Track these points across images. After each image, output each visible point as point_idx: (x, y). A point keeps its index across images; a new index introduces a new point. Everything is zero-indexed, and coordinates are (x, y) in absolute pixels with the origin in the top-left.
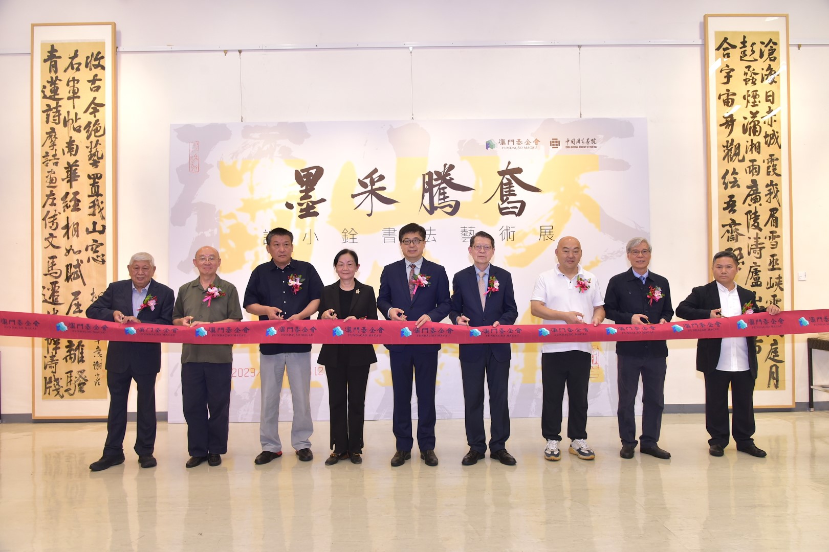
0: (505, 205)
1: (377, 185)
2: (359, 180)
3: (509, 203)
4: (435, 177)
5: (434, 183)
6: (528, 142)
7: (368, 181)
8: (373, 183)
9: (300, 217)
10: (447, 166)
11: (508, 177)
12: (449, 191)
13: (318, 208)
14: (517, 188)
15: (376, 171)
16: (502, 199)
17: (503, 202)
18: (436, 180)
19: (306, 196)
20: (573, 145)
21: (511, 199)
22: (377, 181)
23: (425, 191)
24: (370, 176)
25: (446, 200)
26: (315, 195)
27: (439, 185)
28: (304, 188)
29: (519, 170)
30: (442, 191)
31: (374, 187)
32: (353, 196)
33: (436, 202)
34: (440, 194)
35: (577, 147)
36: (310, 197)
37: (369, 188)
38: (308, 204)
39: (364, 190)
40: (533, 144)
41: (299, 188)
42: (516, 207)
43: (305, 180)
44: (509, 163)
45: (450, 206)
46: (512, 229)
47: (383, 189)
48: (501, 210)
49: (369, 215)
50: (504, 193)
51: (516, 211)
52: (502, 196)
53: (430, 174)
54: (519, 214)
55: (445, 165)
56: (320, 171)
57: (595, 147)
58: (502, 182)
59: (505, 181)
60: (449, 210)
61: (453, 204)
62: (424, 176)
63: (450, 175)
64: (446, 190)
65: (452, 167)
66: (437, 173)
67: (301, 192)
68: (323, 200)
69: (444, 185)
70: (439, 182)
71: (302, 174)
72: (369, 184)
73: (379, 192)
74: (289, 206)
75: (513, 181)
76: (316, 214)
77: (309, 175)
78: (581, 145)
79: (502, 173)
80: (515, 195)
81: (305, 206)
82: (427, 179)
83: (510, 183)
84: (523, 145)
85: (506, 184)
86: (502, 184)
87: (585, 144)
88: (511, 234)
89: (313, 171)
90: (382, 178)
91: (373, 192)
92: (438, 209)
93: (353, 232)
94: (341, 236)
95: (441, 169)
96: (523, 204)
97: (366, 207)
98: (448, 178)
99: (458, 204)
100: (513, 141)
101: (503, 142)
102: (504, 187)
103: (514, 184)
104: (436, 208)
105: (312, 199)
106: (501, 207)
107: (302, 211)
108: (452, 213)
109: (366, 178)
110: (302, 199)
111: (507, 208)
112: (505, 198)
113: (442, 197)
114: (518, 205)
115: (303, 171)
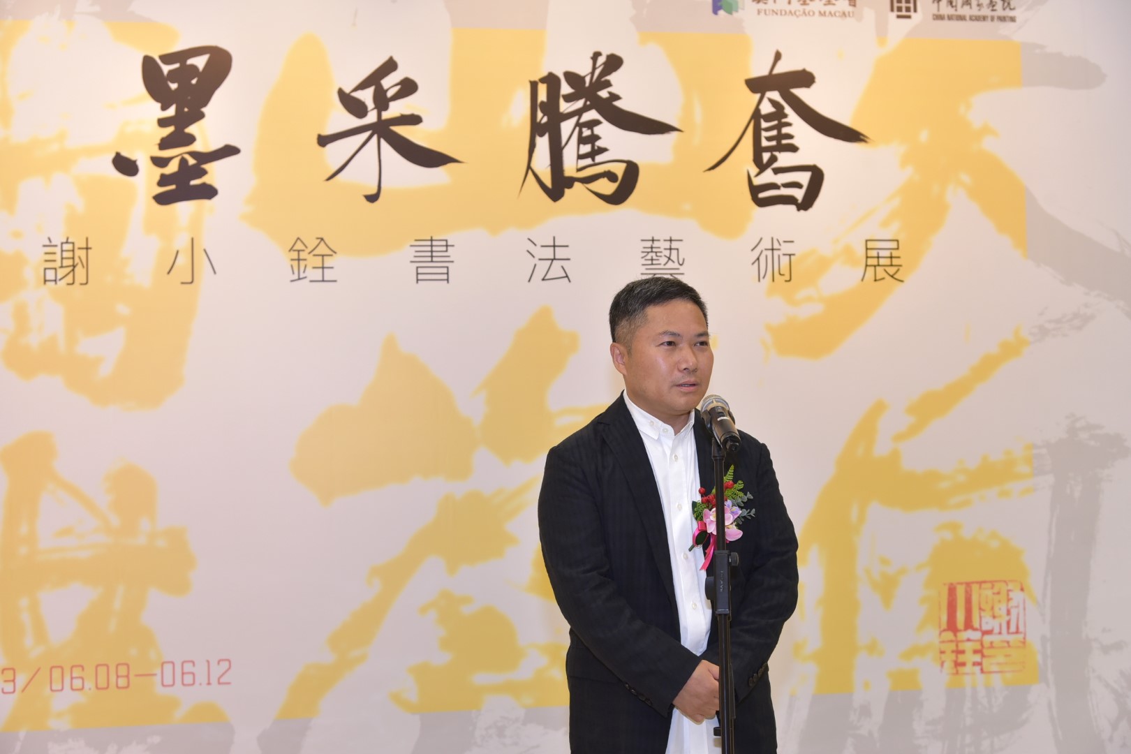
0: (768, 177)
1: (396, 109)
2: (341, 93)
3: (777, 171)
4: (566, 89)
5: (565, 107)
7: (367, 96)
8: (382, 101)
9: (162, 199)
10: (601, 60)
11: (775, 95)
12: (607, 133)
13: (216, 173)
14: (798, 128)
15: (390, 66)
16: (757, 160)
17: (762, 167)
18: (568, 98)
19: (179, 138)
20: (950, 11)
21: (784, 159)
22: (396, 97)
23: (536, 129)
24: (373, 80)
25: (599, 158)
26: (206, 135)
27: (579, 113)
28: (171, 112)
29: (806, 79)
30: (586, 132)
31: (386, 115)
32: (323, 141)
33: (570, 165)
34: (582, 141)
35: (961, 18)
36: (191, 139)
37: (372, 117)
38: (183, 162)
39: (355, 122)
40: (843, 5)
41: (154, 110)
42: (797, 185)
43: (174, 86)
44: (778, 56)
45: (611, 176)
46: (787, 248)
47: (414, 120)
48: (755, 190)
49: (372, 198)
50: (765, 143)
51: (799, 194)
52: (758, 150)
53: (551, 81)
54: (806, 204)
55: (596, 55)
56: (220, 63)
57: (1013, 19)
58: (757, 111)
59: (766, 108)
60: (607, 187)
61: (619, 170)
62: (534, 86)
63: (608, 84)
64: (597, 130)
65: (614, 63)
66: (572, 78)
67: (163, 123)
68: (229, 151)
69: (592, 115)
70: (580, 104)
71: (166, 69)
72: (370, 104)
73: (402, 130)
74: (125, 166)
75: (788, 110)
76: (209, 192)
77: (186, 73)
78: (975, 11)
79: (757, 85)
80: (793, 149)
81: (173, 167)
82: (542, 96)
83: (779, 114)
84: (817, 6)
85: (768, 118)
86: (757, 116)
87: (986, 11)
88: (785, 260)
89: (200, 62)
90: (408, 87)
91: (383, 130)
92: (577, 185)
93: (322, 249)
94: (283, 261)
95: (583, 68)
96: (817, 176)
97: (362, 174)
98: (604, 94)
99: (632, 170)
102: (764, 125)
103: (792, 116)
104: (570, 182)
105: (197, 147)
106: (757, 181)
107: (163, 181)
108: (617, 198)
109: (363, 86)
110: (165, 144)
111: (774, 186)
112: (766, 156)
113: (586, 149)
114: (804, 178)
115: (167, 59)
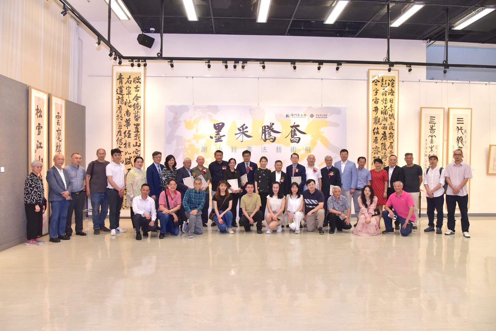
0: (293, 139)
1: (245, 130)
2: (238, 128)
3: (294, 138)
4: (267, 128)
5: (266, 130)
6: (302, 115)
7: (241, 129)
8: (243, 129)
9: (216, 142)
10: (271, 124)
11: (294, 128)
12: (272, 133)
13: (222, 138)
14: (297, 132)
15: (244, 125)
16: (292, 137)
17: (292, 138)
18: (267, 129)
19: (218, 134)
20: (318, 117)
21: (295, 136)
22: (245, 129)
23: (263, 133)
24: (242, 127)
25: (271, 136)
26: (221, 134)
27: (268, 131)
28: (217, 131)
29: (298, 126)
30: (269, 133)
31: (244, 131)
32: (236, 134)
33: (267, 137)
34: (269, 134)
35: (320, 118)
36: (219, 134)
37: (242, 131)
38: (218, 137)
39: (240, 132)
40: (304, 116)
41: (215, 131)
42: (297, 140)
43: (217, 128)
44: (295, 123)
45: (272, 139)
46: (295, 148)
47: (247, 132)
48: (291, 141)
49: (242, 142)
50: (293, 134)
51: (297, 141)
52: (292, 135)
53: (265, 126)
54: (298, 142)
55: (271, 123)
56: (223, 124)
57: (327, 118)
58: (292, 130)
59: (293, 130)
60: (272, 140)
61: (273, 138)
62: (263, 127)
63: (272, 127)
64: (271, 133)
65: (273, 124)
66: (268, 126)
67: (216, 132)
68: (224, 136)
69: (270, 131)
70: (268, 129)
71: (216, 125)
72: (242, 130)
73: (245, 133)
74: (211, 138)
75: (296, 130)
76: (222, 141)
77: (219, 126)
78: (322, 117)
79: (292, 127)
80: (297, 135)
81: (217, 138)
82: (264, 128)
83: (295, 130)
84: (300, 116)
85: (293, 131)
86: (292, 131)
87: (323, 117)
88: (295, 150)
89: (221, 124)
90: (247, 127)
91: (243, 133)
92: (268, 140)
93: (235, 148)
94: (231, 149)
95: (269, 125)
96: (300, 139)
97: (241, 139)
98: (272, 128)
99: (275, 138)
100: (296, 115)
101: (292, 115)
102: (293, 132)
103: (296, 131)
104: (267, 140)
105: (220, 135)
106: (291, 139)
107: (216, 139)
108: (273, 142)
109: (241, 127)
110: (216, 135)
111: (294, 140)
112: (293, 136)
113: (269, 135)
114: (298, 139)
115: (217, 124)
